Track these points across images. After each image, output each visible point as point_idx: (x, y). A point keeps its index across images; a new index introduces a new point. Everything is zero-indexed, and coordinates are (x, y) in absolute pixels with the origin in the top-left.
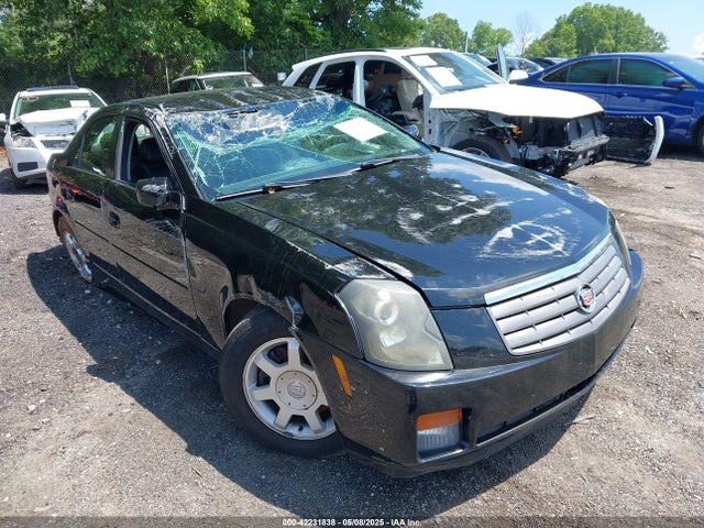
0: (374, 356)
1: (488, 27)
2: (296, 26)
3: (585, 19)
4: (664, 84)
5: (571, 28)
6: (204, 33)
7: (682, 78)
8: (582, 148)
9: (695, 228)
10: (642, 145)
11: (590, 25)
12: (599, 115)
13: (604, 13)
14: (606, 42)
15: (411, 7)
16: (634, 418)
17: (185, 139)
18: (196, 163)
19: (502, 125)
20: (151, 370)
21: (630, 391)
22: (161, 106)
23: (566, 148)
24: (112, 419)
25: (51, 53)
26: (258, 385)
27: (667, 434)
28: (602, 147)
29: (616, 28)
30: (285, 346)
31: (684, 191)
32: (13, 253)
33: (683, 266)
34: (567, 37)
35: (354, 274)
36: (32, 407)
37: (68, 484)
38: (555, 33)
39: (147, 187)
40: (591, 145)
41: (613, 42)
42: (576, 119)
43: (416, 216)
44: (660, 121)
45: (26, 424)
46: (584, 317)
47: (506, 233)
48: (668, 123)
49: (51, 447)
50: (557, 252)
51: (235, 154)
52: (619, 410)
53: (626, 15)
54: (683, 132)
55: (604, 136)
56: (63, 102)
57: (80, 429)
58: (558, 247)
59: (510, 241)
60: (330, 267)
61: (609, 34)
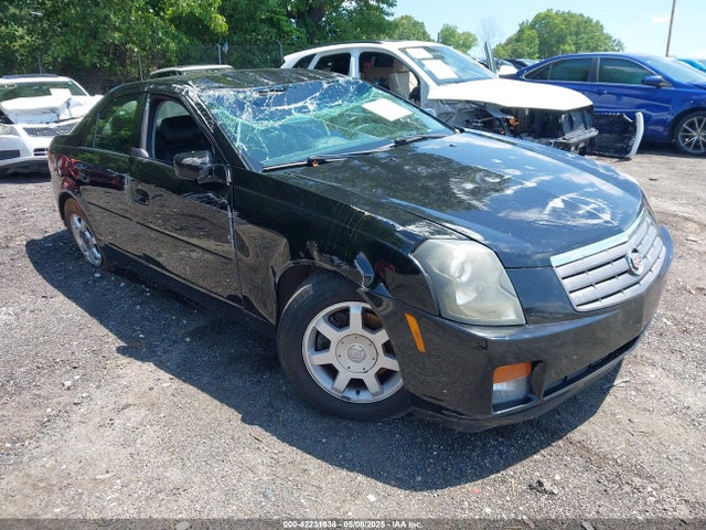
0: (449, 312)
1: (454, 31)
2: (271, 22)
3: (547, 24)
4: (643, 82)
5: (534, 33)
6: (177, 27)
7: (659, 77)
8: (575, 140)
9: (685, 215)
10: (622, 140)
11: (552, 31)
12: (589, 109)
13: (565, 19)
14: (567, 47)
15: (385, 6)
16: (666, 381)
17: (222, 113)
18: (238, 136)
19: (500, 116)
20: (182, 347)
21: (657, 358)
22: (190, 82)
23: (560, 140)
24: (154, 393)
25: (19, 42)
26: (317, 350)
27: (699, 394)
28: (592, 140)
29: (577, 34)
30: (346, 311)
31: (668, 183)
32: (9, 239)
33: (682, 248)
34: (530, 42)
35: (427, 234)
36: (68, 383)
37: (125, 453)
38: (518, 38)
39: (188, 160)
40: (582, 137)
41: (573, 47)
42: (569, 112)
43: (469, 186)
44: (640, 116)
45: (66, 398)
46: (634, 279)
47: (557, 203)
48: (647, 120)
49: (98, 419)
50: (607, 222)
51: (275, 129)
52: (652, 374)
53: (586, 22)
54: (660, 129)
55: (593, 129)
56: (42, 90)
57: (123, 402)
58: (607, 217)
59: (563, 210)
60: (401, 228)
61: (569, 39)
